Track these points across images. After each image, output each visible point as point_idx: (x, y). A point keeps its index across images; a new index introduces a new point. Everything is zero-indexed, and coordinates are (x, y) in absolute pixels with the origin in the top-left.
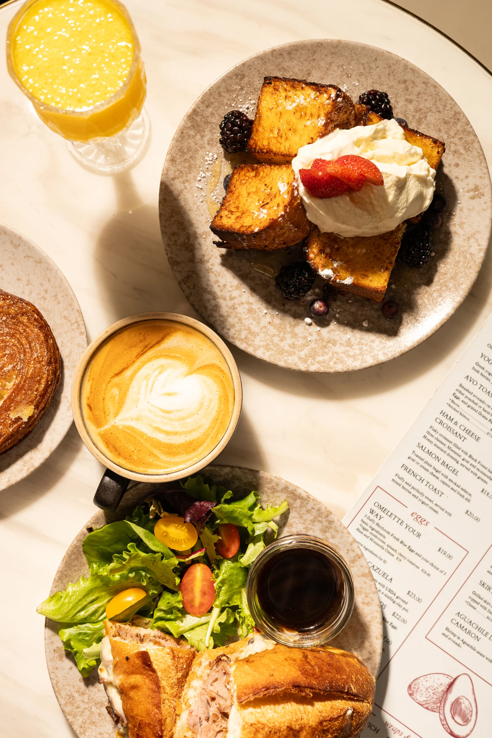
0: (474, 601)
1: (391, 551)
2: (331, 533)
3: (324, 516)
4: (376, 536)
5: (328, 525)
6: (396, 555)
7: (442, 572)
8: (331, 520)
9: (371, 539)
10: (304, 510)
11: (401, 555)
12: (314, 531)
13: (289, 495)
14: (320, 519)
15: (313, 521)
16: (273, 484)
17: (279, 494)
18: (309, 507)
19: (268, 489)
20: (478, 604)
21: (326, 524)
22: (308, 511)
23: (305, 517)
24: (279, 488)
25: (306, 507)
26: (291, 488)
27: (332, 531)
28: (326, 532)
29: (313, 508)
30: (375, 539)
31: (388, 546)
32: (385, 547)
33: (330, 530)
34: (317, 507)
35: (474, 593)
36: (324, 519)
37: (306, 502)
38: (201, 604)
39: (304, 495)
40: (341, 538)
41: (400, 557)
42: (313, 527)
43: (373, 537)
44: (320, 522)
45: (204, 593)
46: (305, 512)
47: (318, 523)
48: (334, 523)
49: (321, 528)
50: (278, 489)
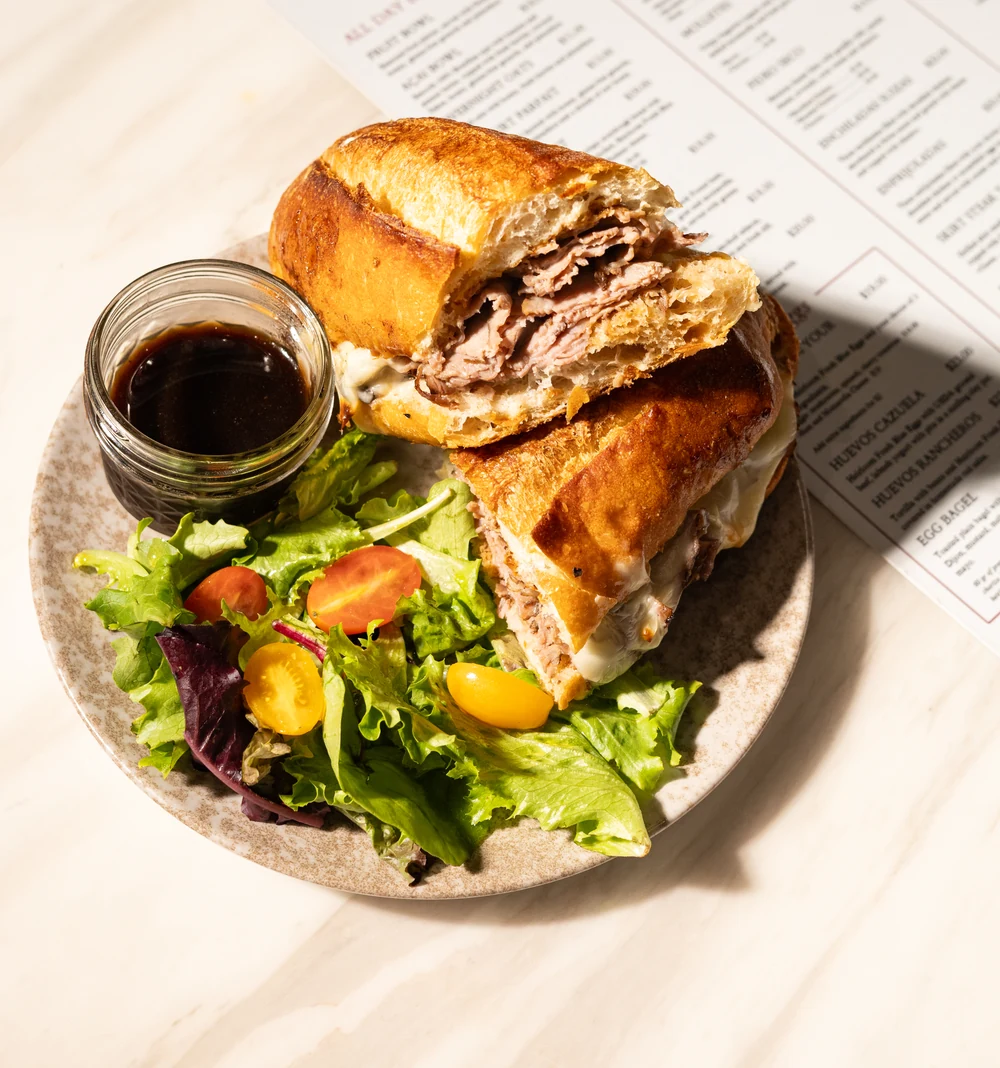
0: (978, 257)
1: (856, 382)
2: (79, 456)
3: (55, 486)
4: (821, 404)
5: (67, 469)
6: (866, 374)
7: (911, 301)
8: (53, 467)
9: (827, 413)
10: (69, 528)
11: (866, 366)
12: (100, 489)
13: (60, 570)
14: (66, 490)
15: (81, 501)
16: (58, 610)
17: (70, 589)
18: (55, 521)
19: (73, 614)
20: (983, 252)
21: (68, 474)
22: (67, 518)
23: (83, 520)
24: (58, 594)
25: (60, 528)
26: (41, 573)
27: (74, 454)
28: (85, 467)
29: (54, 513)
30: (828, 405)
31: (845, 384)
32: (846, 390)
33: (75, 460)
34: (47, 507)
35: (962, 254)
36: (61, 481)
37: (48, 531)
38: (386, 566)
39: (37, 542)
40: (77, 432)
41: (872, 367)
42: (92, 493)
43: (822, 409)
44: (71, 486)
45: (363, 574)
46: (73, 524)
47: (78, 488)
48: (56, 458)
49: (84, 480)
50: (61, 597)
